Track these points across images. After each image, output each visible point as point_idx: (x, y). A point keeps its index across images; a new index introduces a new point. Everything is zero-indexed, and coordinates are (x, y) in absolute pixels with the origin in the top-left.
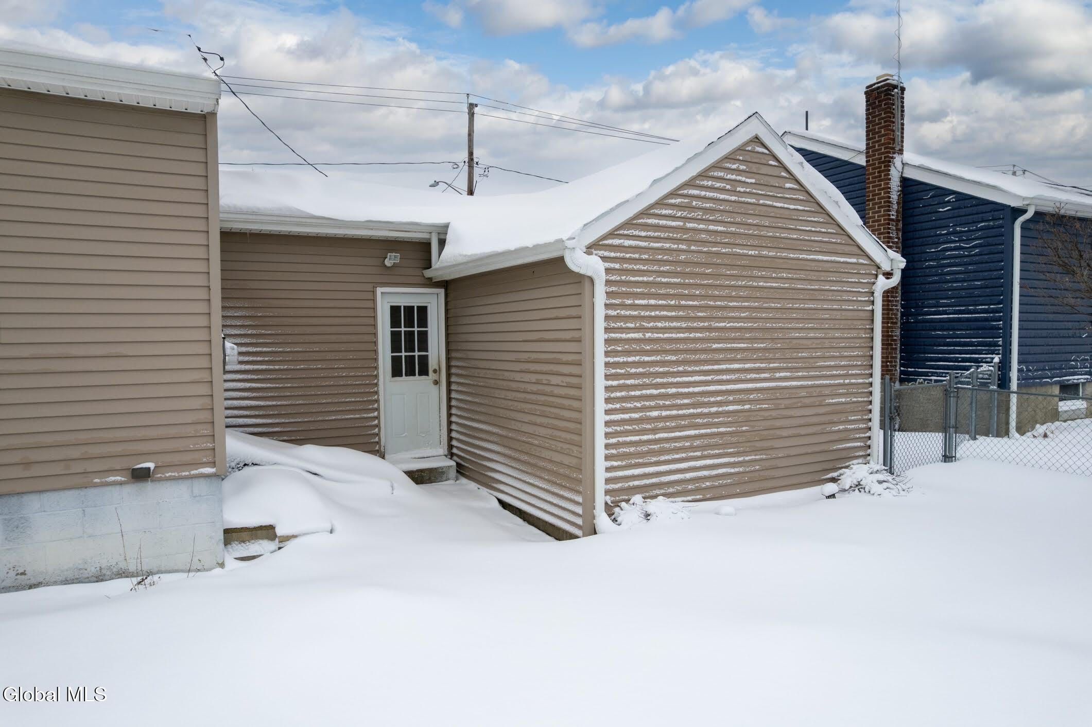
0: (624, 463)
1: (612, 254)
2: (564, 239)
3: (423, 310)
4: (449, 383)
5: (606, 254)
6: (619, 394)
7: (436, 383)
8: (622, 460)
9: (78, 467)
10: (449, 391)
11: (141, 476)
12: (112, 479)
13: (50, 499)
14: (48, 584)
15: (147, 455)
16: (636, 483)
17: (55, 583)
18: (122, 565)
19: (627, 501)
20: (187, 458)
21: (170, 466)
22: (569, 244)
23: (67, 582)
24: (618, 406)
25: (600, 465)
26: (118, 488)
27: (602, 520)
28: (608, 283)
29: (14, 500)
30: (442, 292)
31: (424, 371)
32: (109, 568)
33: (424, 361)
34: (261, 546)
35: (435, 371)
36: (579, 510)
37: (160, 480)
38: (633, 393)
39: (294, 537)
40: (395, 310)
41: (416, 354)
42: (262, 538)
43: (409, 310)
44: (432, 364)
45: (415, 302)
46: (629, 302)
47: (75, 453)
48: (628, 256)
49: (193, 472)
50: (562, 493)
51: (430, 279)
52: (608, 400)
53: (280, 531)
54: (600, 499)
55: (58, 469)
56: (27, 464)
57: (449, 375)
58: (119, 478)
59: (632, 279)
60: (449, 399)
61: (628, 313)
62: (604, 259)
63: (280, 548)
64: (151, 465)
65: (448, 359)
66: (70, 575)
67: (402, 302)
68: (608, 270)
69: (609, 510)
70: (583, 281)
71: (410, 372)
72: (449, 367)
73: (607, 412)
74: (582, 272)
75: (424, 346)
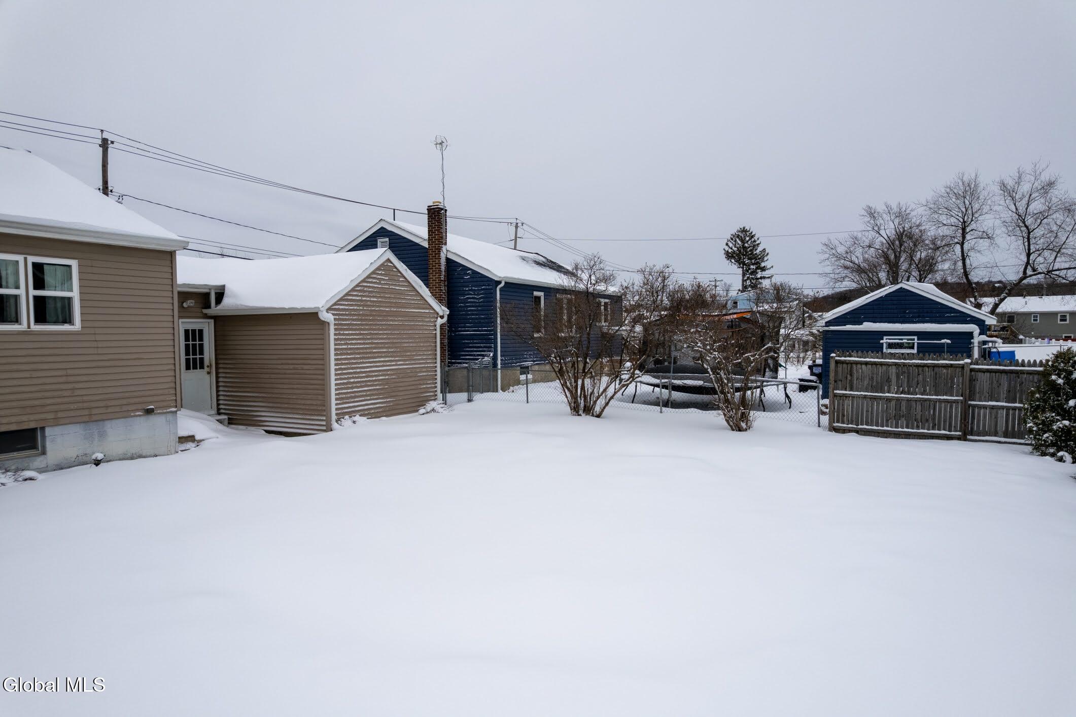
0: (341, 402)
1: (336, 312)
2: (320, 307)
3: (201, 331)
4: (217, 373)
5: (333, 312)
6: (339, 372)
7: (209, 373)
8: (341, 400)
9: (125, 408)
10: (217, 377)
11: (149, 412)
12: (138, 413)
13: (114, 422)
14: (113, 461)
15: (151, 403)
16: (346, 410)
17: (116, 460)
18: (141, 452)
19: (343, 418)
20: (165, 404)
21: (160, 408)
22: (321, 309)
23: (120, 460)
24: (339, 377)
25: (333, 402)
26: (138, 418)
27: (335, 425)
28: (335, 324)
29: (101, 423)
30: (212, 321)
31: (202, 367)
32: (136, 454)
33: (202, 360)
34: (190, 445)
35: (208, 366)
36: (324, 423)
37: (155, 414)
38: (344, 372)
39: (203, 440)
40: (187, 332)
41: (198, 356)
42: (190, 441)
43: (194, 331)
44: (206, 363)
45: (197, 327)
46: (342, 332)
47: (124, 402)
48: (341, 313)
49: (168, 410)
50: (312, 418)
51: (206, 314)
52: (336, 375)
53: (197, 438)
54: (334, 417)
55: (117, 409)
56: (107, 407)
57: (217, 368)
58: (140, 413)
59: (343, 322)
60: (217, 382)
61: (341, 337)
62: (333, 314)
63: (198, 446)
64: (152, 407)
65: (216, 359)
66: (121, 457)
67: (190, 327)
68: (335, 319)
69: (337, 421)
70: (325, 324)
71: (195, 368)
72: (217, 364)
73: (336, 380)
74: (326, 320)
75: (202, 353)
